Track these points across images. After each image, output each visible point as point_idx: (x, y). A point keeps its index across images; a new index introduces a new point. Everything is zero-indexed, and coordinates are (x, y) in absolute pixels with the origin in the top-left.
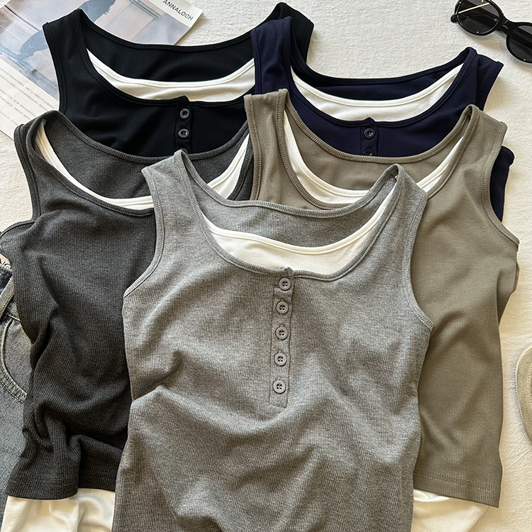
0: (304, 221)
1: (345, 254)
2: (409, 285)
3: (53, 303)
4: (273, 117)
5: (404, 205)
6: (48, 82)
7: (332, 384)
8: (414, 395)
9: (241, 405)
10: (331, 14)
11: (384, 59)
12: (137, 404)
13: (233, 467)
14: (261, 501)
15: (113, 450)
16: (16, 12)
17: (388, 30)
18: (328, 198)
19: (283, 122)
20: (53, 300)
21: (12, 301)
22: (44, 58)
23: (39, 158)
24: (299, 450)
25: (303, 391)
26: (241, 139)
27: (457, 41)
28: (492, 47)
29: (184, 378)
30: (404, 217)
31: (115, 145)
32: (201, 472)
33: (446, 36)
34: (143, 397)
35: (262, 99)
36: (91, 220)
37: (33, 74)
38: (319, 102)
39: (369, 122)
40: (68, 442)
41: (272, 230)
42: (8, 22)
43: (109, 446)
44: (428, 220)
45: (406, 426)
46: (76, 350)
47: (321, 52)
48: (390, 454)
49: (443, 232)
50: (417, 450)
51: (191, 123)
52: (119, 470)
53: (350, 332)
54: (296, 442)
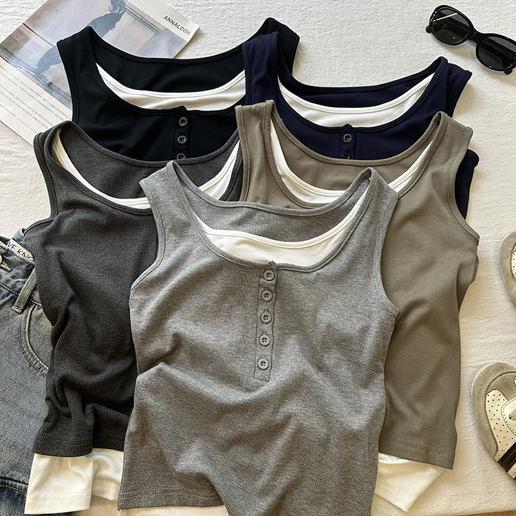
0: (287, 219)
1: (323, 248)
2: (379, 276)
3: (70, 292)
4: (261, 126)
5: (377, 204)
6: (63, 94)
7: (310, 362)
8: (380, 372)
9: (230, 379)
10: (316, 27)
11: (363, 68)
12: (141, 378)
13: (223, 431)
14: (246, 461)
15: (122, 415)
16: (33, 29)
17: (367, 41)
18: (309, 198)
19: (269, 130)
20: (70, 289)
21: (35, 289)
22: (58, 71)
23: (56, 164)
24: (279, 417)
25: (283, 368)
26: (233, 145)
27: (431, 50)
28: (464, 55)
29: (182, 355)
30: (376, 214)
31: (122, 151)
32: (196, 435)
33: (421, 46)
34: (147, 372)
35: (251, 109)
36: (102, 219)
37: (49, 87)
38: (303, 110)
39: (347, 128)
40: (84, 410)
41: (259, 228)
42: (27, 39)
43: (118, 413)
44: (398, 217)
45: (373, 398)
46: (90, 331)
47: (306, 63)
48: (358, 422)
49: (412, 228)
50: (383, 419)
51: (188, 131)
52: (127, 433)
53: (326, 316)
54: (276, 411)
